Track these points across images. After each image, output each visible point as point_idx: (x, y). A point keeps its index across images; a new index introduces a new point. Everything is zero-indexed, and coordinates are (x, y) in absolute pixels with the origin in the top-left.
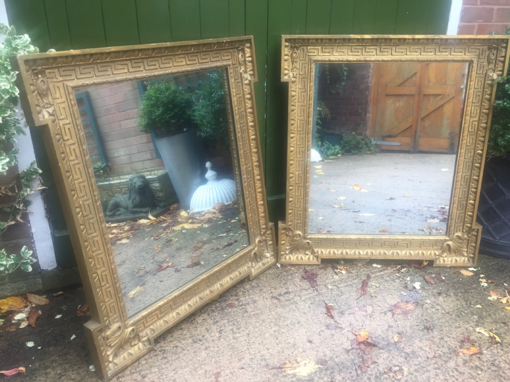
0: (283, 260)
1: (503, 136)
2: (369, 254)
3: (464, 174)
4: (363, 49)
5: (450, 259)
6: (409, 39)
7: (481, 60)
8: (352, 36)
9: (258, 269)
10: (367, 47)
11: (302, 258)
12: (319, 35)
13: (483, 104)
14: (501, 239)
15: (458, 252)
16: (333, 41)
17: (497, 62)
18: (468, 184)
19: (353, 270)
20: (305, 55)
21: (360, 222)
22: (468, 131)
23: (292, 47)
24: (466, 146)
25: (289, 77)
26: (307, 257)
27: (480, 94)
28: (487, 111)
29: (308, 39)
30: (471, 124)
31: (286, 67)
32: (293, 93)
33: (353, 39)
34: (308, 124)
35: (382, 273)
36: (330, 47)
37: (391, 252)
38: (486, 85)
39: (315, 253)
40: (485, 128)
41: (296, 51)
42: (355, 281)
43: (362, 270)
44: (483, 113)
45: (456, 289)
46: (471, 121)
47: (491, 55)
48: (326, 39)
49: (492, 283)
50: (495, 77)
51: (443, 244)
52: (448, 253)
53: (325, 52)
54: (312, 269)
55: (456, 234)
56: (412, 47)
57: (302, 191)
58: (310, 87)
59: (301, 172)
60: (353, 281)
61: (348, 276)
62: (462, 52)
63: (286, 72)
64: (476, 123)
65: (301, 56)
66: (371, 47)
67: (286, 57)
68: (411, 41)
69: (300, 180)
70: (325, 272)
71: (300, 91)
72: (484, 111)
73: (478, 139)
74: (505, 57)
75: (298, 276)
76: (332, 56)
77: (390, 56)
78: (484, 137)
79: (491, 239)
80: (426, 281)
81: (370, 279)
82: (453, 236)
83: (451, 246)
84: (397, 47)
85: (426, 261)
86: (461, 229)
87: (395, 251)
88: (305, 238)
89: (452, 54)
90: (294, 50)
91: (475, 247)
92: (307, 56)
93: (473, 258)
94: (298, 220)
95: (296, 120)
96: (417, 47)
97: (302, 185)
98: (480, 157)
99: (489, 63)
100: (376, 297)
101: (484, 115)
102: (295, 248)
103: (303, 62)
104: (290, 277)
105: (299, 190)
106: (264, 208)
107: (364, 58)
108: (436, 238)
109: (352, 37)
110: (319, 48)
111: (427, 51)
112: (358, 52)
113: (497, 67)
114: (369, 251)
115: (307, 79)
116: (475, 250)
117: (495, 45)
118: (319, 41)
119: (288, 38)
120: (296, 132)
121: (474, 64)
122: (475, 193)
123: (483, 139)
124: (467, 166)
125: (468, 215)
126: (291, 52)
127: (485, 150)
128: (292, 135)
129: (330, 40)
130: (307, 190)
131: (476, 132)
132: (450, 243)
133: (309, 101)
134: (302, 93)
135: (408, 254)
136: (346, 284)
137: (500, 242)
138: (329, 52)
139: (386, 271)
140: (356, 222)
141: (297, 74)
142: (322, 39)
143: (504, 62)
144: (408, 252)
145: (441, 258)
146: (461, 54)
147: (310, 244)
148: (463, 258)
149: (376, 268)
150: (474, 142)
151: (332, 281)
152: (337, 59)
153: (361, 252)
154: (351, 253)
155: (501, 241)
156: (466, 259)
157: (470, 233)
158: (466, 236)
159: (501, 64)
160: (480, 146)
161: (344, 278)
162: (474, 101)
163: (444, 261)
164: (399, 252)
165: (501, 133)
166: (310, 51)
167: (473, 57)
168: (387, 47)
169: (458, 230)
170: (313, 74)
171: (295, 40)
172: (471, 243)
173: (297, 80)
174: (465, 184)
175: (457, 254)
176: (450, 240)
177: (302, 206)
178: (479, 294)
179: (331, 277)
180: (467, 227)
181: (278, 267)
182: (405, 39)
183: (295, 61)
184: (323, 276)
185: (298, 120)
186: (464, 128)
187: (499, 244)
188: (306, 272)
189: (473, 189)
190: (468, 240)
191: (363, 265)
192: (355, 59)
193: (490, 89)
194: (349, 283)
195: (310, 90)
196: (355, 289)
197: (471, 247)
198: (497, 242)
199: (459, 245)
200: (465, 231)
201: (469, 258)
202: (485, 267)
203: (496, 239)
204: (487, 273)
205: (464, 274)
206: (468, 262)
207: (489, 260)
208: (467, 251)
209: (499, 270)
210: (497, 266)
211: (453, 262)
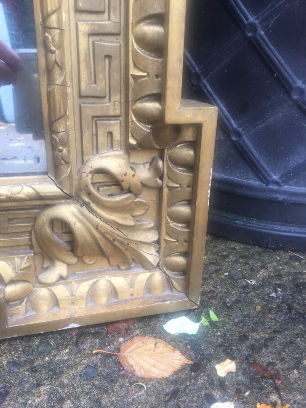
5: (83, 288)
14: (287, 178)
51: (35, 219)
79: (255, 182)
83: (78, 226)
86: (117, 136)
93: (185, 272)
116: (191, 234)
132: (68, 211)
137: (285, 193)
148: (143, 276)
155: (286, 188)
156: (158, 277)
163: (56, 302)
169: (102, 139)
172: (171, 203)
176: (68, 197)
187: (281, 197)
197: (172, 224)
198: (272, 191)
199: (113, 217)
200: (132, 141)
201: (168, 272)
202: (236, 302)
203: (268, 182)
204: (244, 338)
205: (139, 373)
206: (167, 292)
207: (247, 263)
208: (158, 242)
209: (290, 308)
210: (279, 286)
211: (103, 300)
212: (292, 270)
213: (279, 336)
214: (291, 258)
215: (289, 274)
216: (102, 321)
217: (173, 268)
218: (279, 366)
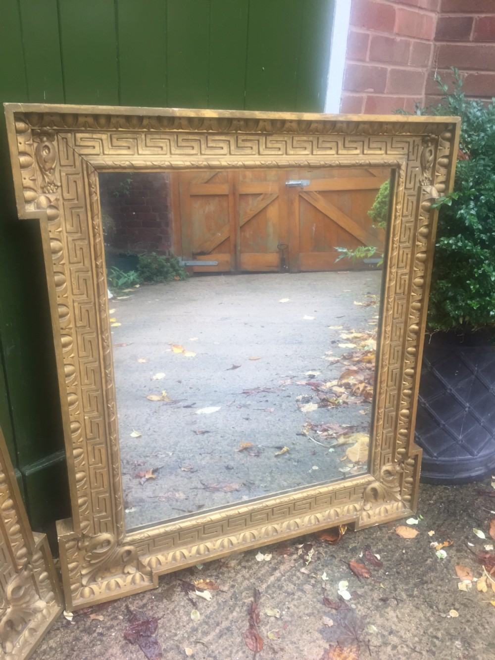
0: (78, 602)
1: (454, 300)
2: (248, 540)
3: (391, 367)
4: (202, 142)
5: (377, 510)
6: (291, 121)
7: (411, 164)
8: (178, 111)
9: (21, 650)
10: (210, 137)
11: (117, 584)
12: (100, 107)
13: (418, 243)
14: (440, 454)
15: (388, 496)
16: (135, 121)
17: (437, 166)
18: (397, 384)
19: (224, 582)
20: (71, 154)
21: (203, 433)
22: (395, 293)
23: (34, 133)
24: (393, 318)
25: (38, 206)
26: (130, 578)
27: (411, 225)
28: (424, 255)
29: (76, 116)
30: (398, 279)
31: (27, 182)
32: (54, 244)
33: (180, 118)
34: (100, 312)
35: (277, 574)
36: (129, 135)
37: (285, 524)
38: (421, 210)
39: (144, 566)
40: (422, 286)
41: (47, 143)
42: (235, 614)
43: (239, 578)
44: (418, 259)
45: (406, 580)
46: (399, 274)
47: (428, 154)
48: (118, 116)
49: (451, 546)
50: (435, 194)
51: (365, 489)
52: (374, 501)
53: (120, 147)
54: (144, 605)
55: (384, 468)
56: (296, 139)
57: (103, 451)
58: (94, 228)
59: (95, 414)
60: (230, 617)
61: (218, 604)
62: (381, 149)
63: (29, 194)
64: (407, 277)
65: (63, 155)
66: (217, 138)
67: (22, 159)
68: (294, 125)
69: (95, 429)
70: (172, 606)
71: (70, 239)
72: (419, 255)
73: (411, 305)
74: (449, 157)
75: (116, 638)
76: (136, 156)
77: (257, 156)
78: (420, 301)
80: (355, 574)
81: (259, 598)
82: (380, 472)
83: (379, 490)
84: (269, 138)
85: (344, 526)
86: (390, 459)
87: (292, 522)
88: (120, 544)
89: (365, 152)
90: (42, 141)
91: (413, 484)
92: (76, 155)
93: (410, 501)
94: (100, 512)
95: (70, 303)
96: (305, 138)
97: (102, 439)
98: (414, 336)
99: (424, 168)
100: (282, 649)
101: (420, 263)
102: (101, 569)
103: (70, 170)
104: (97, 649)
105: (97, 452)
106: (18, 513)
107: (206, 160)
108: (355, 483)
109: (178, 115)
110: (104, 137)
111: (324, 146)
112: (193, 148)
113: (437, 176)
114: (247, 533)
115: (83, 210)
116: (413, 488)
117: (433, 136)
118: (103, 121)
119: (22, 110)
120: (73, 331)
121: (401, 172)
122: (411, 396)
123: (419, 304)
124: (396, 353)
125: (401, 434)
126: (35, 145)
127: (424, 325)
128: (64, 340)
129: (128, 118)
130: (115, 449)
131: (406, 293)
132: (376, 485)
133: (96, 259)
134: (78, 243)
135: (313, 521)
136: (217, 630)
137: (439, 461)
138: (129, 148)
139: (282, 568)
140: (195, 432)
141: (57, 200)
142: (108, 117)
143: (448, 167)
144: (313, 517)
145: (364, 513)
146: (379, 152)
147: (133, 552)
148: (396, 504)
149: (264, 563)
150: (404, 310)
151: (188, 628)
152: (149, 163)
153: (234, 539)
154: (216, 546)
155: (440, 458)
156: (400, 504)
157: (403, 463)
158: (398, 468)
159: (443, 171)
160: (414, 318)
161: (211, 613)
162: (403, 239)
163: (369, 516)
164: (298, 520)
165: (450, 294)
166: (82, 144)
167: (400, 158)
168: (249, 137)
169: (386, 460)
170: (97, 197)
171: (41, 115)
172: (406, 477)
173: (61, 212)
174: (393, 383)
175: (385, 500)
176: (376, 480)
177: (106, 483)
178: (442, 580)
179: (185, 618)
180: (399, 453)
181: (68, 622)
182: (283, 122)
183: (47, 167)
184: (169, 621)
185: (76, 304)
186: (389, 287)
187: (438, 463)
188: (131, 617)
189: (406, 391)
190: (401, 474)
191: (239, 564)
192: (188, 164)
193: (427, 216)
194: (225, 624)
195: (94, 236)
196: (239, 639)
197: (406, 485)
198: (434, 460)
199: (389, 485)
200: (396, 461)
201: (404, 502)
202: (428, 511)
203: (432, 457)
204: (434, 523)
205: (405, 537)
206: (403, 509)
207: (427, 493)
208: (400, 491)
209: (448, 511)
210: (442, 502)
211: (383, 515)
212: (446, 495)
213: (446, 522)
214: (445, 488)
215: (445, 497)
216: (385, 522)
217: (406, 500)
218: (448, 531)
